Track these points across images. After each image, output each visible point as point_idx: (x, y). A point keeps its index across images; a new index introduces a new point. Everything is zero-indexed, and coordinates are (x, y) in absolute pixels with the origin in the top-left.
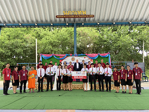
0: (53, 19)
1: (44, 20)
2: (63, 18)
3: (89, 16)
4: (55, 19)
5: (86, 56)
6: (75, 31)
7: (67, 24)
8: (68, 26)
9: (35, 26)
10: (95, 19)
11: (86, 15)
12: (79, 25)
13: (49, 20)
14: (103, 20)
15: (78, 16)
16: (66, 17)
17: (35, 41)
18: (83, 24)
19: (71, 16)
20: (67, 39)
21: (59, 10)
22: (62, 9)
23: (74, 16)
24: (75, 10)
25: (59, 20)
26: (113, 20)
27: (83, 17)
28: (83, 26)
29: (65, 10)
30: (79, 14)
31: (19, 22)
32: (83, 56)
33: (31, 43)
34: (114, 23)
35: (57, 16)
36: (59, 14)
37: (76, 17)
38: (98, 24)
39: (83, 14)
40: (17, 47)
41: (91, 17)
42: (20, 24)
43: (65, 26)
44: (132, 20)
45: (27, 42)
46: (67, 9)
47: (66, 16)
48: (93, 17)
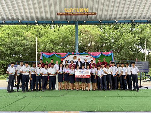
0: (54, 16)
1: (44, 17)
2: (64, 16)
3: (91, 14)
4: (56, 16)
5: (88, 54)
6: (77, 29)
7: (69, 22)
8: (70, 24)
9: (35, 24)
10: (97, 16)
11: (88, 13)
12: (81, 23)
13: (49, 17)
14: (105, 18)
15: (80, 13)
16: (68, 15)
17: (35, 39)
18: (85, 22)
19: (72, 13)
20: (68, 37)
21: (60, 8)
22: (63, 6)
23: (76, 13)
24: (76, 7)
25: (60, 17)
26: (115, 18)
27: (85, 15)
28: (85, 24)
29: (66, 7)
30: (81, 11)
31: (18, 19)
32: (86, 54)
33: (31, 42)
34: (117, 21)
35: (58, 13)
36: (60, 11)
37: (78, 15)
38: (101, 22)
39: (85, 11)
40: (16, 45)
41: (93, 15)
42: (20, 22)
43: (66, 23)
44: (134, 18)
45: (27, 40)
46: (69, 6)
47: (67, 13)
48: (95, 15)
